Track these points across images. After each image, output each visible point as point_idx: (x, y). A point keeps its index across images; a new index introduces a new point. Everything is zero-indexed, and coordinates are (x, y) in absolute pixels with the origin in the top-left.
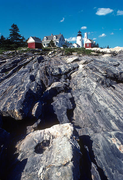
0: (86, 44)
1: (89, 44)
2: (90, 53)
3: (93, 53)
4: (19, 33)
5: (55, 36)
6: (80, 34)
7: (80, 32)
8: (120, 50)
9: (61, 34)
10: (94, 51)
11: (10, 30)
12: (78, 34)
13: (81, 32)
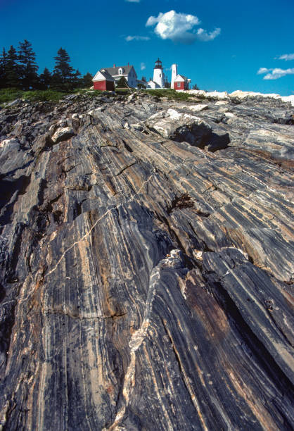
0: (176, 84)
1: (181, 83)
2: (187, 98)
3: (193, 99)
4: (70, 64)
5: (120, 69)
6: (160, 64)
7: (159, 61)
8: (245, 95)
9: (130, 65)
10: (193, 95)
11: (57, 59)
12: (156, 64)
13: (161, 62)
